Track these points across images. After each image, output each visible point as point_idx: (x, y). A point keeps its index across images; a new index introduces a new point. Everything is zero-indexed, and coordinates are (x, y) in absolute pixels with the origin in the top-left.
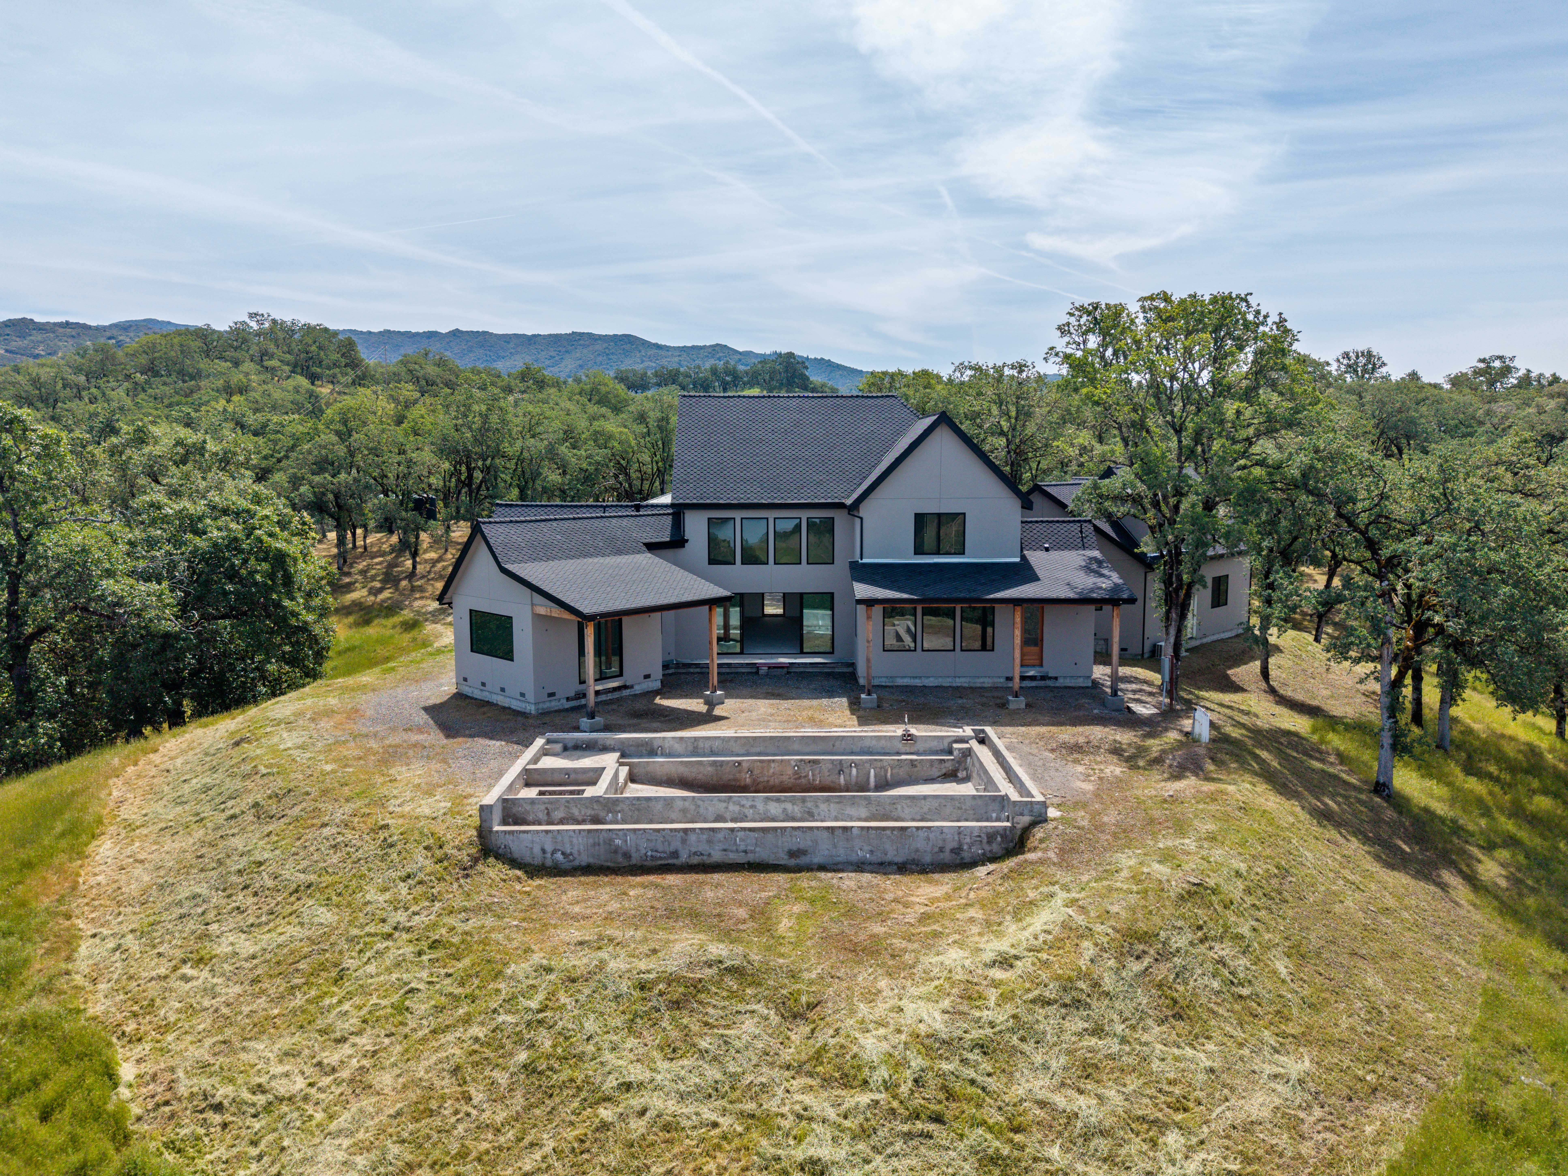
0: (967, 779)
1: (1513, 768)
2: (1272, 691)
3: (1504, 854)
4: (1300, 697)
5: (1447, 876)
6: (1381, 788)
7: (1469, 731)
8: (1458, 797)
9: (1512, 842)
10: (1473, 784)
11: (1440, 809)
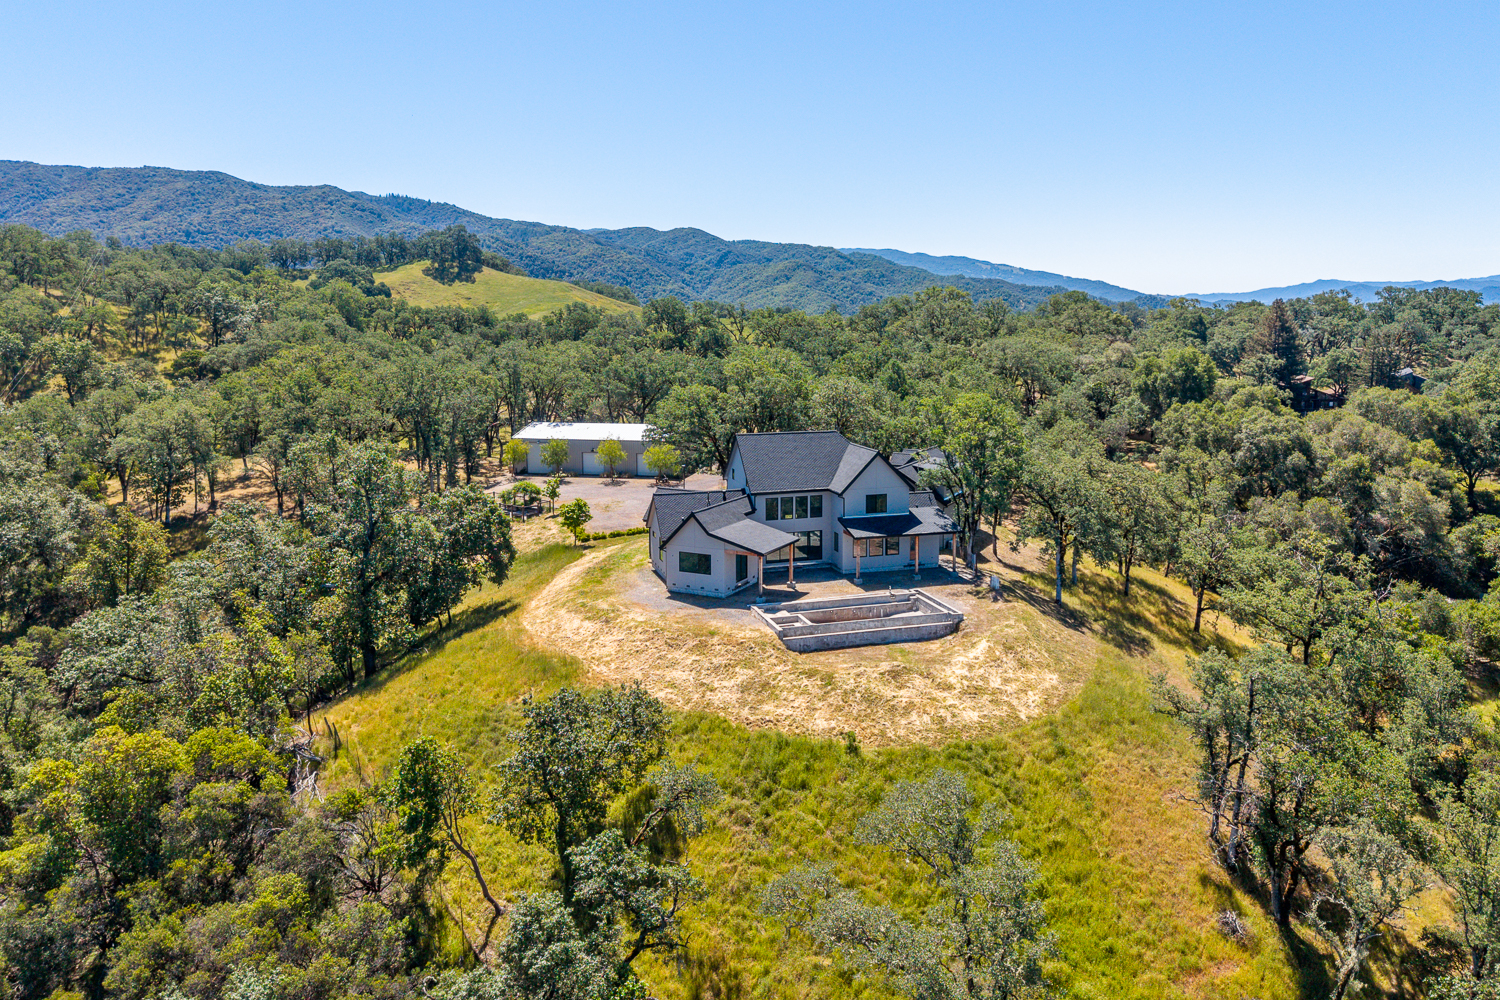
0: (917, 610)
1: (1102, 589)
2: (1000, 561)
3: (1101, 622)
4: (1012, 563)
5: (1084, 630)
6: (1058, 601)
7: (1083, 574)
8: (1083, 602)
9: (1103, 618)
10: (1087, 598)
11: (1078, 607)
